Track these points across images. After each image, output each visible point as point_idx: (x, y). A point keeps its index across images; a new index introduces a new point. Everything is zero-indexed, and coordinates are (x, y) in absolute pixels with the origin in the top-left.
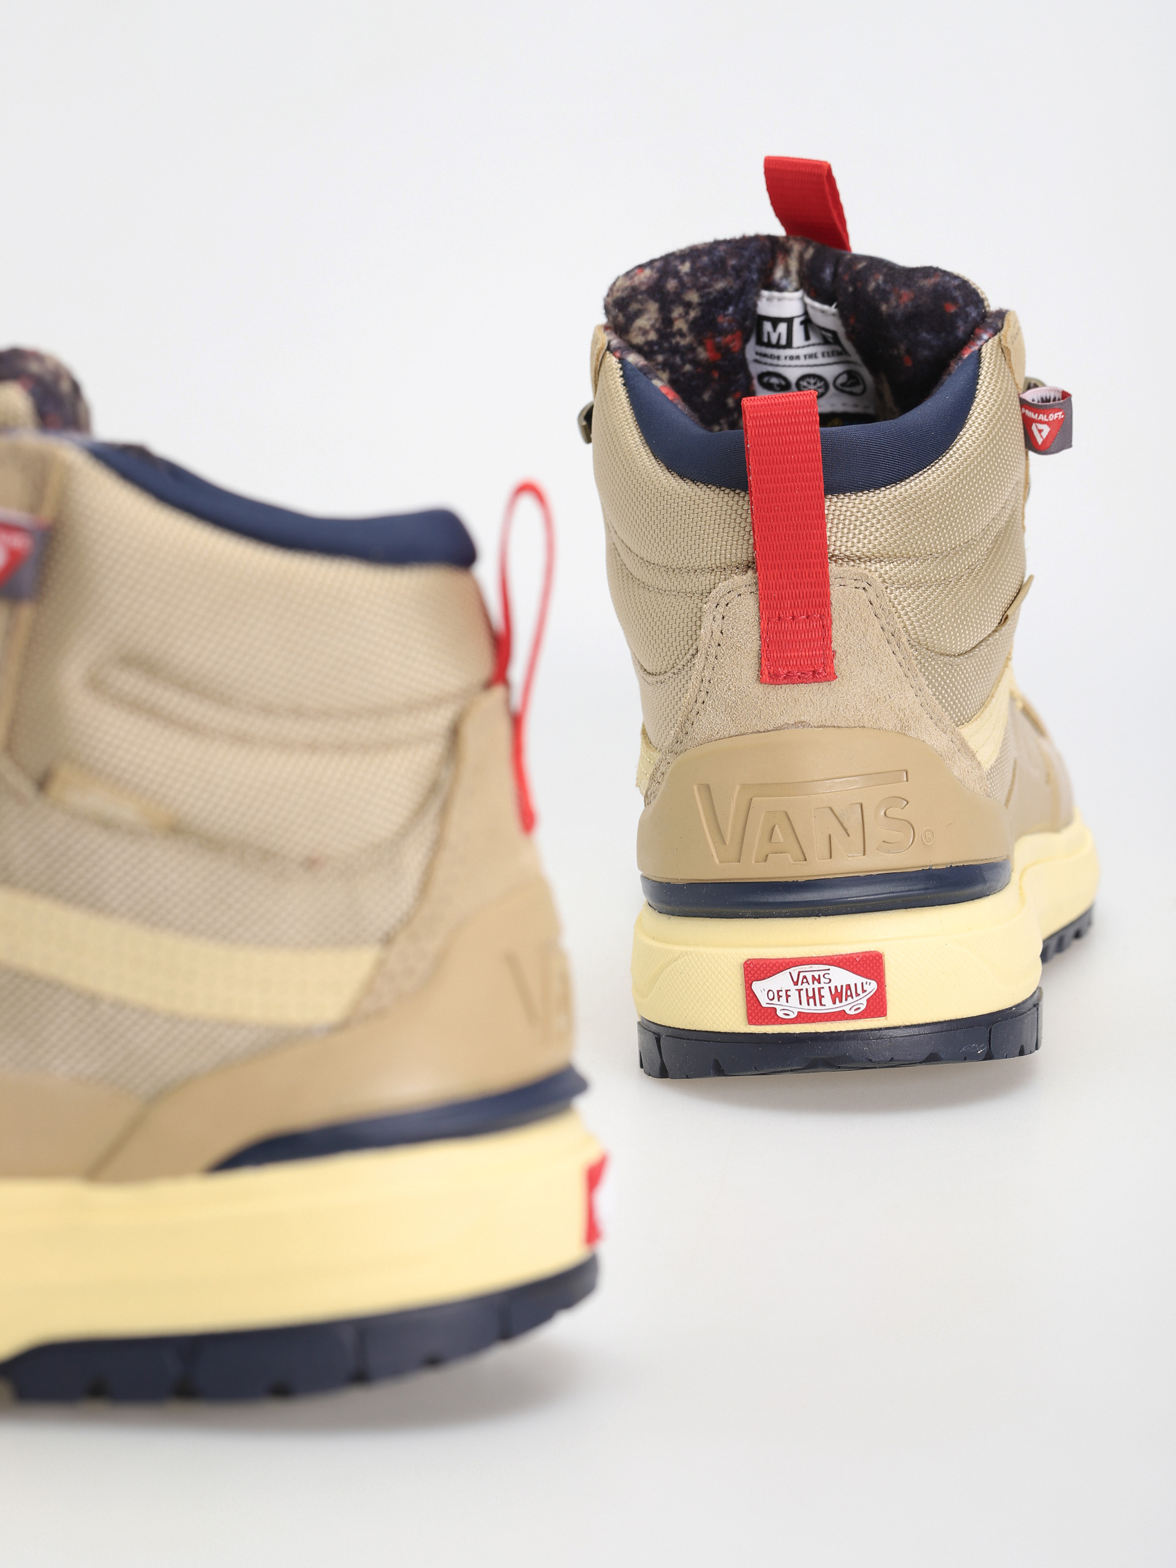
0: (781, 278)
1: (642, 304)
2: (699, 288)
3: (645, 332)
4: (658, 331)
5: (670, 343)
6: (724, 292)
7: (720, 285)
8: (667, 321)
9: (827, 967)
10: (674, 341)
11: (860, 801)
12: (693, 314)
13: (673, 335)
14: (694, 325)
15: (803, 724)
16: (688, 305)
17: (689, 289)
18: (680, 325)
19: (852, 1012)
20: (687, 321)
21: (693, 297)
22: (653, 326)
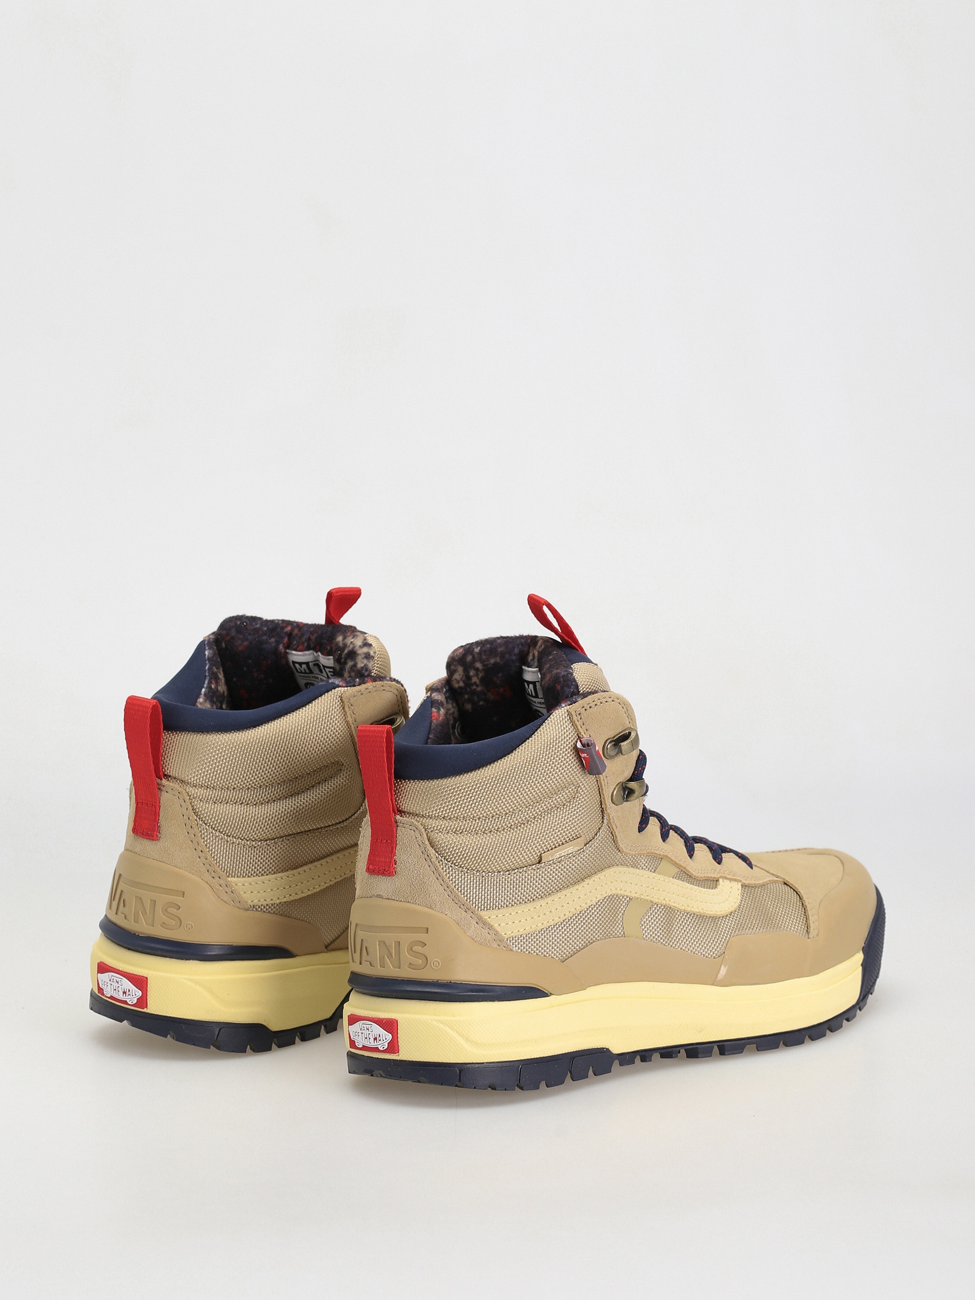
0: (531, 660)
1: (456, 667)
2: (482, 661)
3: (458, 682)
4: (464, 682)
5: (471, 689)
6: (495, 664)
7: (492, 661)
8: (468, 678)
9: (372, 1023)
10: (472, 688)
11: (399, 940)
12: (481, 675)
13: (472, 685)
14: (483, 680)
15: (379, 896)
16: (477, 670)
17: (477, 661)
18: (475, 679)
19: (381, 1049)
20: (478, 678)
21: (478, 665)
22: (461, 679)
